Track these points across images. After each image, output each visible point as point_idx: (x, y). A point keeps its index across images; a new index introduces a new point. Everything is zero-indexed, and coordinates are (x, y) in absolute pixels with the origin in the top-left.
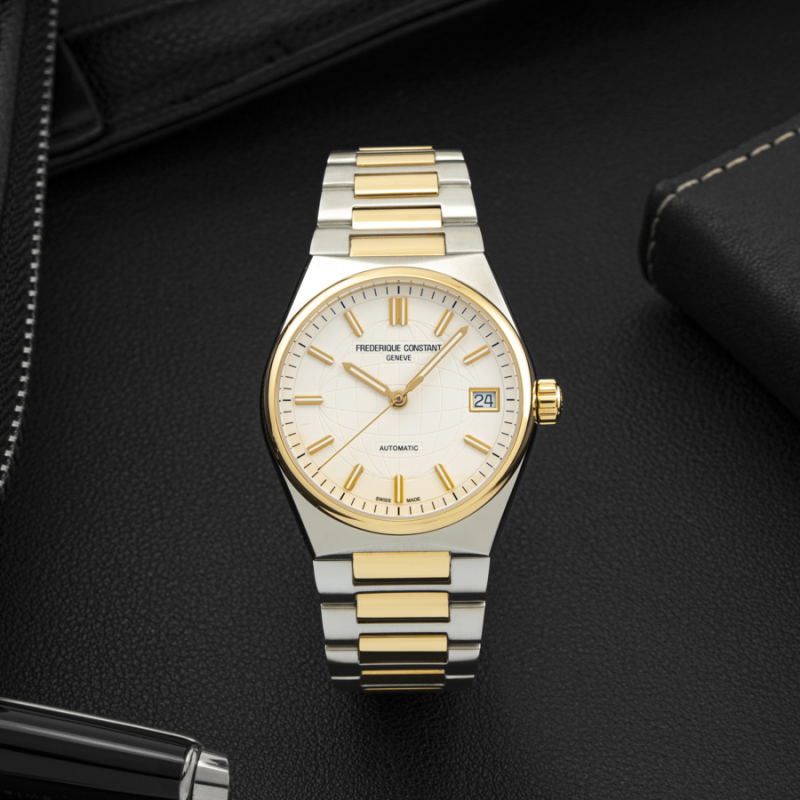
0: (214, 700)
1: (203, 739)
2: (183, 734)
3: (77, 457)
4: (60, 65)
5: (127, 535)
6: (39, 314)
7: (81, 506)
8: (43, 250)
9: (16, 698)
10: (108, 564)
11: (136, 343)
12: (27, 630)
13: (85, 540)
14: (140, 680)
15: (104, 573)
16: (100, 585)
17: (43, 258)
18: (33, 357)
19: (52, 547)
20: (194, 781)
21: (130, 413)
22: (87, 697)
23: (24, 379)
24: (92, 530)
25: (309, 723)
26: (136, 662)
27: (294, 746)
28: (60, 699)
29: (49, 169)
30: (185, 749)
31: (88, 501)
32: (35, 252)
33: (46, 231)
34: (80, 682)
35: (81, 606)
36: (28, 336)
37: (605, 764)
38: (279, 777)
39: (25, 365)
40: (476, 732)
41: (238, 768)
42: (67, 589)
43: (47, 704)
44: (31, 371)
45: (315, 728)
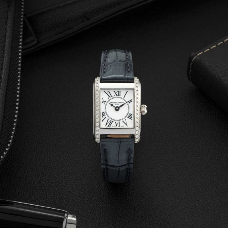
0: (72, 200)
1: (69, 211)
2: (63, 210)
3: (32, 133)
4: (25, 24)
5: (46, 155)
6: (20, 94)
7: (33, 147)
8: (21, 76)
9: (16, 201)
10: (41, 163)
11: (48, 102)
12: (19, 182)
13: (35, 157)
14: (51, 195)
15: (40, 166)
16: (39, 169)
17: (21, 78)
18: (19, 106)
19: (26, 158)
20: (66, 223)
21: (46, 121)
22: (36, 200)
23: (16, 112)
24: (37, 154)
25: (99, 206)
26: (50, 190)
27: (95, 212)
28: (29, 201)
29: (22, 54)
30: (64, 214)
31: (35, 145)
32: (19, 76)
33: (22, 71)
34: (34, 196)
35: (34, 175)
36: (18, 100)
37: (181, 215)
38: (91, 221)
39: (17, 108)
40: (144, 207)
41: (79, 219)
42: (30, 170)
43: (25, 202)
44: (19, 110)
45: (100, 207)
